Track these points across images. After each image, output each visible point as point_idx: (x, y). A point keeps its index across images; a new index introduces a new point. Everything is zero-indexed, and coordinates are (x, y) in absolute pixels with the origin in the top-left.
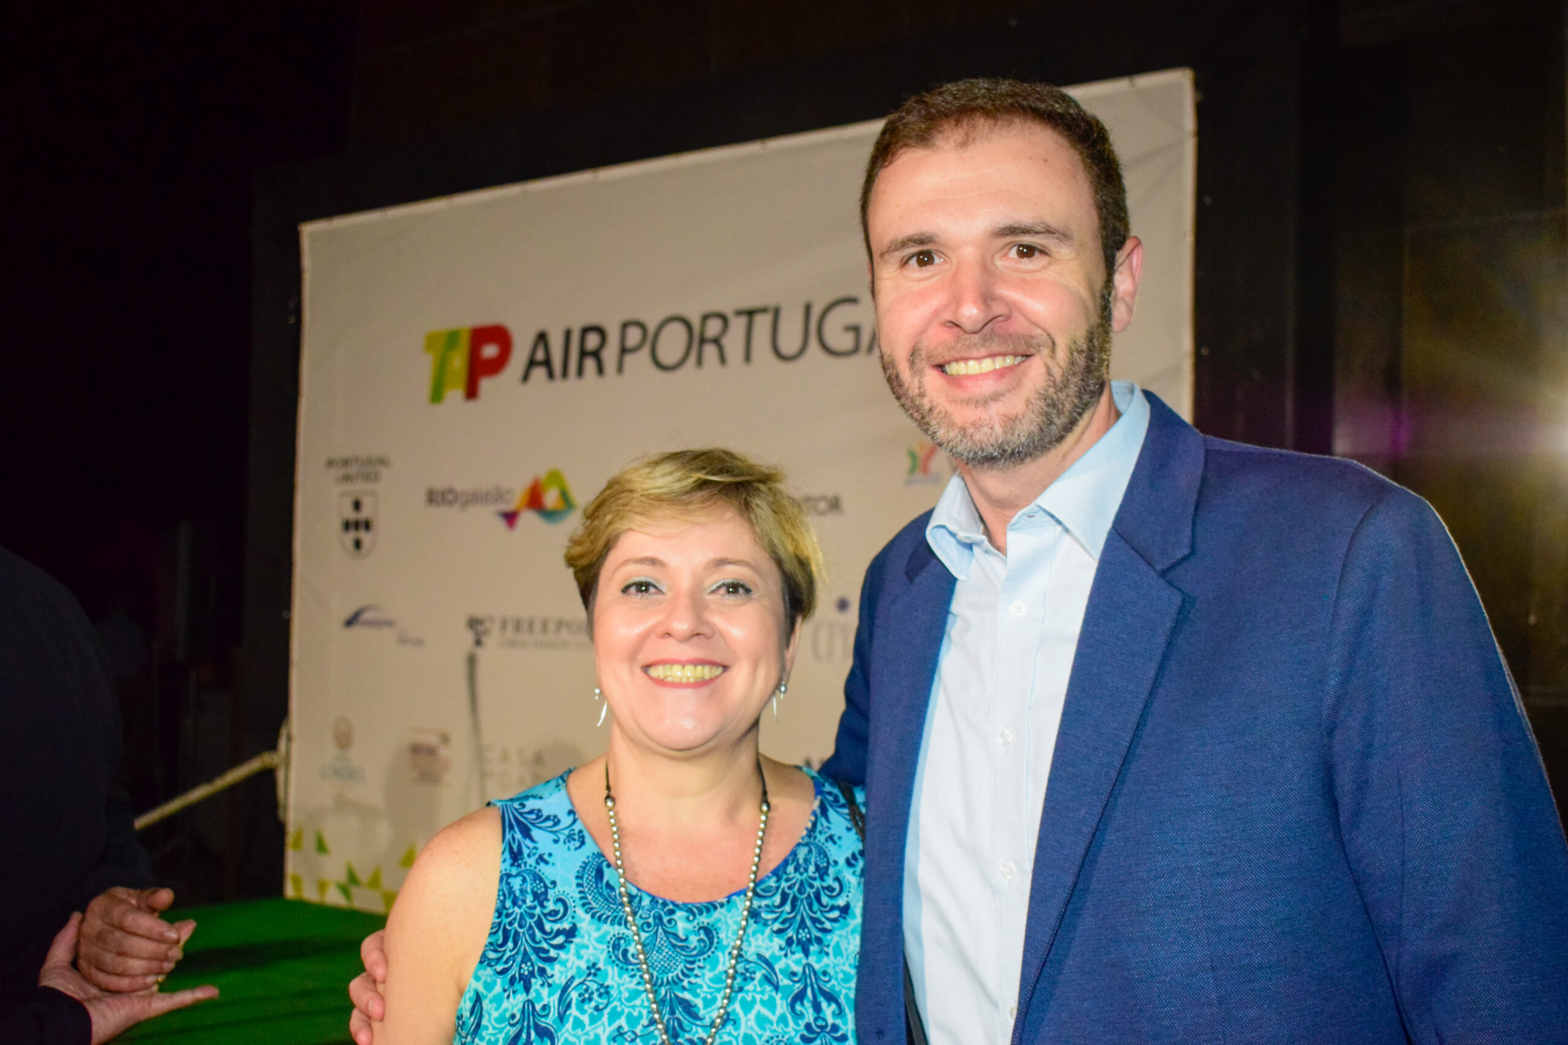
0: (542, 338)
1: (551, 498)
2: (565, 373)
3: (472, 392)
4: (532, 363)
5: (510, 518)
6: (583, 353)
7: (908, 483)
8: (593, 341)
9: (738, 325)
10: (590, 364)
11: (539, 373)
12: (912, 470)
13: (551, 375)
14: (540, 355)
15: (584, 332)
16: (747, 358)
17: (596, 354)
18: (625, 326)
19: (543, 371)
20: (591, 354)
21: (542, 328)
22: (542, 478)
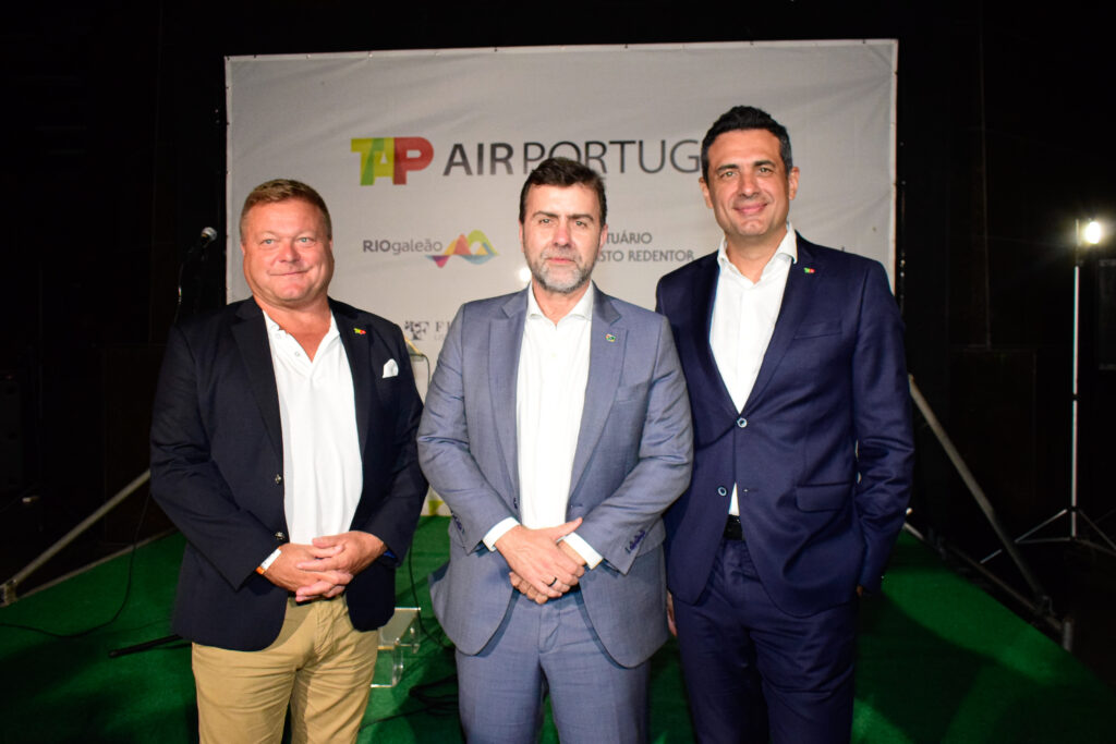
0: (458, 147)
1: (475, 248)
2: (480, 171)
3: (399, 179)
4: (451, 163)
5: (440, 260)
6: (494, 159)
8: (501, 153)
9: (614, 151)
10: (500, 167)
11: (458, 171)
13: (469, 172)
14: (458, 158)
15: (494, 147)
16: (622, 170)
17: (505, 160)
18: (526, 145)
19: (461, 169)
20: (500, 160)
21: (458, 142)
22: (467, 236)
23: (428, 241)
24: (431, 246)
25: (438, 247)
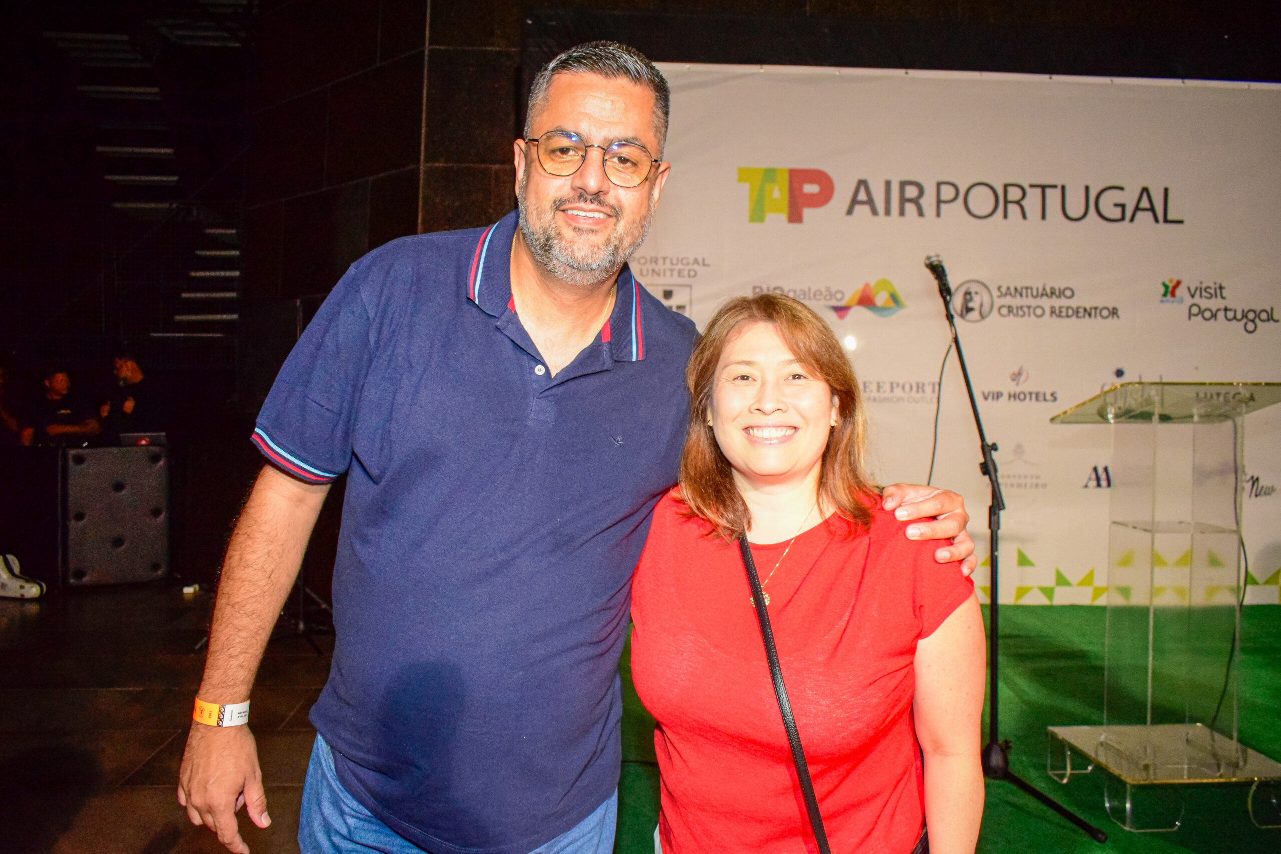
0: (862, 183)
1: (881, 299)
2: (888, 212)
3: (795, 216)
4: (854, 202)
5: (841, 311)
6: (903, 200)
7: (1162, 301)
8: (911, 192)
9: (1034, 195)
10: (910, 208)
11: (862, 211)
12: (1165, 295)
13: (874, 212)
14: (862, 196)
15: (903, 184)
16: (1044, 217)
17: (916, 201)
18: (939, 184)
19: (866, 209)
20: (910, 200)
21: (863, 177)
22: (872, 284)
23: (828, 289)
24: (832, 295)
25: (839, 296)
